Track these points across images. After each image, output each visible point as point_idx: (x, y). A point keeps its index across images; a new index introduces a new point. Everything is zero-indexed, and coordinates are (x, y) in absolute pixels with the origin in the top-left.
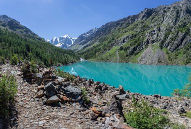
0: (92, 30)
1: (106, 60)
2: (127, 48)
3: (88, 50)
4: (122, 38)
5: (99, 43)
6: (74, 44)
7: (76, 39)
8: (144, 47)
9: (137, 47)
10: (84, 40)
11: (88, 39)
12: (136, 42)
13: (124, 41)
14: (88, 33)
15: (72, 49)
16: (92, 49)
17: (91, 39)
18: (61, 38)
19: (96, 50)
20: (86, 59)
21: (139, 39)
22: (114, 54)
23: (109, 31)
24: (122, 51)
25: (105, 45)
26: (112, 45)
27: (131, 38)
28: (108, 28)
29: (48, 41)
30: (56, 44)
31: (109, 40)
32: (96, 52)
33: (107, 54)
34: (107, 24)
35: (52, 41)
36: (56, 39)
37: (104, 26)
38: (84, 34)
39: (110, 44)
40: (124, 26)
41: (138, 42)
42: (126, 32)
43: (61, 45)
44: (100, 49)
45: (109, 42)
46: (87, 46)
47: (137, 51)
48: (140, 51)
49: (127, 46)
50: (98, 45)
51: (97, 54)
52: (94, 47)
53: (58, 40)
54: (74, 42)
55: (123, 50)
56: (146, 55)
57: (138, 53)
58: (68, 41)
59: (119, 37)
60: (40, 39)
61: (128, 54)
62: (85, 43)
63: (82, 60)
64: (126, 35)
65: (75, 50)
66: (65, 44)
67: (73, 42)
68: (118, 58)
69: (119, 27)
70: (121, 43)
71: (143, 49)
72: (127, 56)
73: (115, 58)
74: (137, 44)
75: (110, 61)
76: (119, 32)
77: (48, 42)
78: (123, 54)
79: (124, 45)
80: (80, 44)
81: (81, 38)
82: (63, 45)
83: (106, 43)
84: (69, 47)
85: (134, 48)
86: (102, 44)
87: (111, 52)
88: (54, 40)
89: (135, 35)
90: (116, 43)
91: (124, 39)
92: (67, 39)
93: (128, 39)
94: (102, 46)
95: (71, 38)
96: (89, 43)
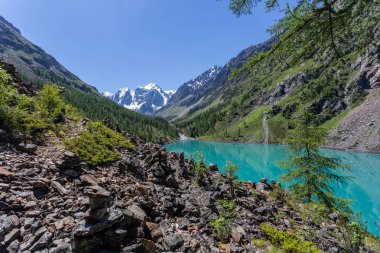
0: (207, 72)
1: (238, 138)
2: (292, 109)
3: (199, 118)
4: (278, 83)
5: (222, 102)
6: (168, 106)
7: (173, 92)
8: (347, 100)
9: (322, 102)
10: (189, 96)
11: (199, 94)
12: (319, 89)
13: (283, 93)
14: (198, 79)
15: (164, 115)
16: (206, 115)
17: (206, 94)
18: (139, 91)
19: (215, 116)
20: (192, 136)
21: (329, 79)
22: (257, 125)
24: (278, 117)
25: (235, 106)
26: (252, 103)
27: (305, 80)
29: (107, 94)
30: (129, 104)
31: (245, 93)
32: (215, 121)
33: (239, 125)
35: (117, 96)
36: (128, 93)
37: (234, 60)
38: (191, 82)
39: (247, 103)
41: (327, 89)
42: (288, 67)
43: (139, 107)
44: (224, 114)
45: (246, 97)
46: (197, 109)
47: (324, 114)
48: (334, 114)
49: (292, 103)
50: (221, 106)
51: (218, 124)
52: (212, 110)
53: (133, 94)
54: (169, 101)
55: (280, 115)
56: (354, 124)
57: (328, 118)
58: (154, 97)
59: (270, 83)
60: (84, 88)
62: (192, 101)
63: (183, 138)
64: (288, 77)
65: (170, 118)
66: (149, 104)
67: (166, 100)
68: (267, 133)
70: (276, 96)
71: (344, 106)
73: (258, 132)
74: (321, 95)
75: (246, 141)
76: (271, 70)
77: (107, 98)
78: (281, 123)
79: (283, 102)
80: (182, 105)
81: (184, 90)
82: (143, 107)
83: (237, 99)
84: (156, 112)
85: (314, 105)
86: (229, 103)
87: (248, 119)
88: (122, 95)
89: (317, 71)
90: (261, 99)
91: (283, 87)
92: (153, 92)
93: (293, 85)
94: (229, 107)
95: (162, 92)
96: (200, 102)
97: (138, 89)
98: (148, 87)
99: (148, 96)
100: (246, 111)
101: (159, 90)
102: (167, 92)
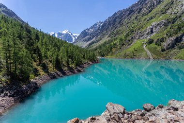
0: (96, 24)
2: (161, 40)
4: (149, 27)
6: (76, 42)
7: (78, 35)
10: (87, 37)
11: (93, 35)
12: (179, 29)
13: (152, 32)
14: (91, 28)
19: (111, 45)
22: (141, 49)
23: (119, 23)
24: (153, 45)
25: (121, 40)
26: (132, 38)
28: (118, 20)
31: (125, 33)
32: (111, 48)
34: (114, 15)
37: (110, 18)
38: (88, 29)
39: (129, 38)
40: (143, 11)
42: (151, 18)
45: (127, 35)
46: (93, 43)
49: (161, 37)
51: (113, 50)
53: (56, 35)
55: (154, 43)
58: (68, 37)
61: (165, 47)
62: (89, 39)
64: (154, 23)
67: (74, 39)
69: (135, 15)
70: (148, 34)
72: (163, 50)
73: (144, 53)
74: (181, 32)
78: (156, 48)
79: (154, 37)
80: (84, 41)
81: (84, 34)
86: (116, 39)
89: (174, 19)
90: (138, 36)
91: (152, 29)
92: (67, 35)
93: (158, 27)
94: (118, 41)
95: (72, 34)
96: (94, 39)
97: (59, 33)
98: (64, 32)
99: (64, 37)
100: (130, 43)
101: (70, 34)
102: (74, 35)
